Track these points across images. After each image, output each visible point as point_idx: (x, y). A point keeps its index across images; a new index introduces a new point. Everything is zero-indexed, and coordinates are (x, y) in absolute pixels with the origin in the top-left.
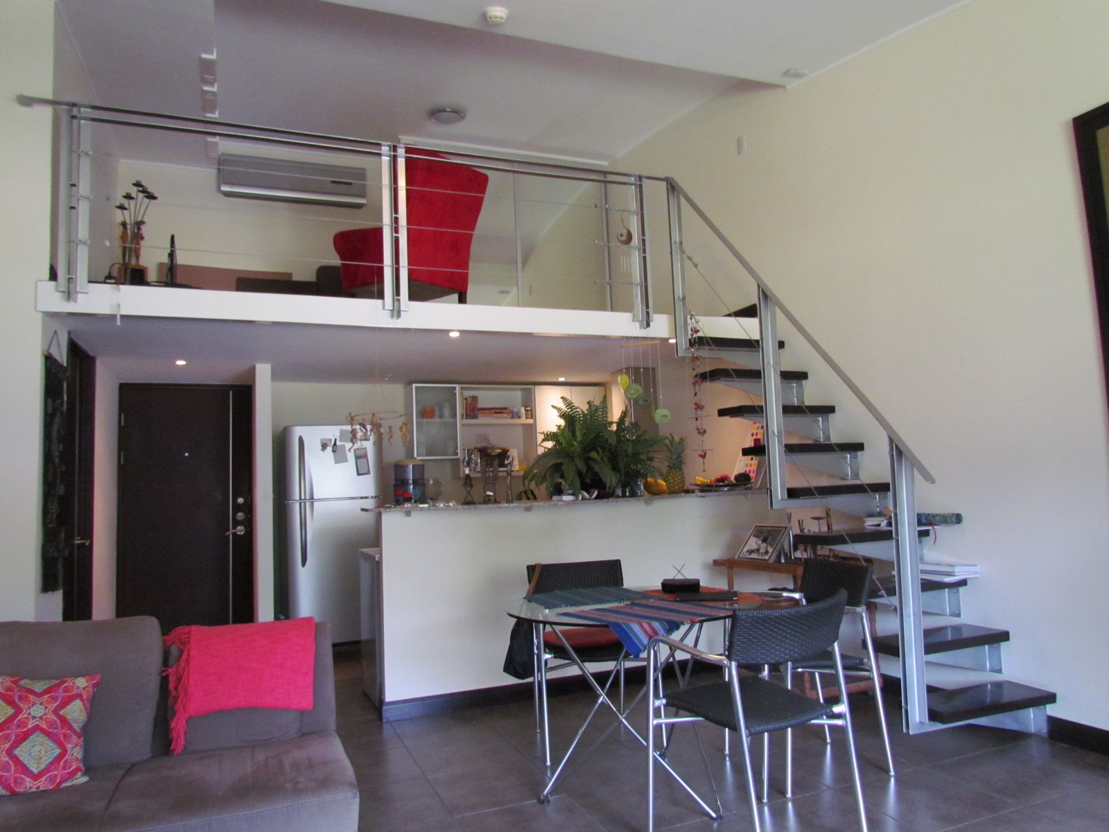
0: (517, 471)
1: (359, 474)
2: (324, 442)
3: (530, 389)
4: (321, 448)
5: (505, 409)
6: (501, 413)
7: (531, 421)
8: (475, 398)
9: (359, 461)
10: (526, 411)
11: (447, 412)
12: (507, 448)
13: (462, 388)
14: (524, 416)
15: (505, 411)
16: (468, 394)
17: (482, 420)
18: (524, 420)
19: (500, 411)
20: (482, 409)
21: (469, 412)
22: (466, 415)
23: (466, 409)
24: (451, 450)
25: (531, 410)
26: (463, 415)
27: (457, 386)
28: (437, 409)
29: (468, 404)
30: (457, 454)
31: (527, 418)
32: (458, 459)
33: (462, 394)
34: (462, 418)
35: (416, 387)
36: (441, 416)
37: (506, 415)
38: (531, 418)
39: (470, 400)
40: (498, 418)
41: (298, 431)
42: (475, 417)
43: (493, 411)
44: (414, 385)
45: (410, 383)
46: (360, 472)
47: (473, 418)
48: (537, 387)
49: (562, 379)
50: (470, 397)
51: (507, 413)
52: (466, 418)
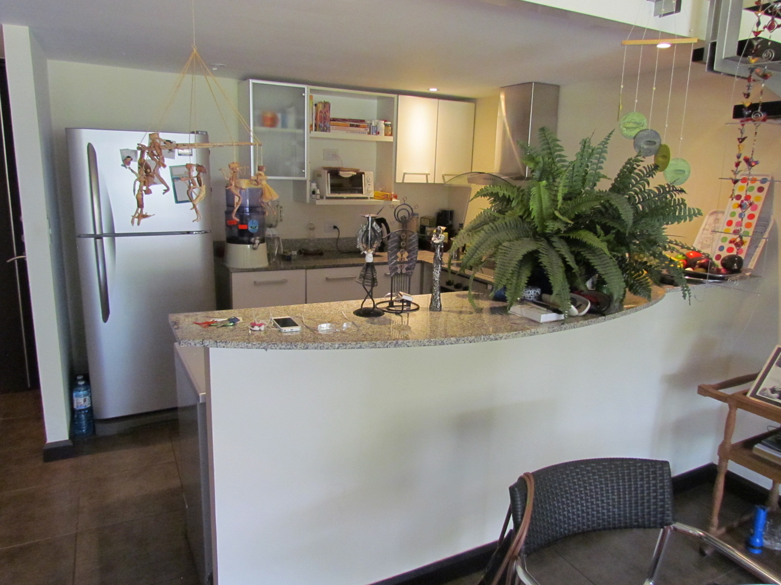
0: (371, 198)
1: (177, 202)
2: (126, 155)
3: (393, 99)
4: (122, 163)
5: (363, 121)
6: (357, 126)
7: (390, 139)
8: (326, 105)
9: (177, 183)
10: (386, 125)
11: (291, 119)
12: (361, 171)
13: (312, 91)
14: (382, 132)
15: (361, 124)
16: (319, 98)
17: (335, 133)
18: (382, 138)
19: (356, 123)
20: (334, 120)
21: (319, 123)
22: (316, 126)
23: (316, 119)
24: (295, 169)
25: (391, 125)
26: (311, 126)
27: (305, 86)
28: (279, 116)
29: (319, 111)
30: (303, 174)
31: (386, 135)
32: (305, 182)
33: (311, 97)
34: (311, 130)
35: (254, 84)
36: (284, 125)
37: (362, 130)
38: (391, 135)
39: (320, 107)
40: (353, 132)
41: (87, 137)
42: (326, 129)
43: (348, 123)
44: (251, 81)
45: (246, 78)
46: (179, 200)
47: (324, 130)
48: (400, 97)
49: (433, 90)
50: (320, 103)
51: (364, 127)
52: (316, 130)
